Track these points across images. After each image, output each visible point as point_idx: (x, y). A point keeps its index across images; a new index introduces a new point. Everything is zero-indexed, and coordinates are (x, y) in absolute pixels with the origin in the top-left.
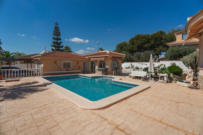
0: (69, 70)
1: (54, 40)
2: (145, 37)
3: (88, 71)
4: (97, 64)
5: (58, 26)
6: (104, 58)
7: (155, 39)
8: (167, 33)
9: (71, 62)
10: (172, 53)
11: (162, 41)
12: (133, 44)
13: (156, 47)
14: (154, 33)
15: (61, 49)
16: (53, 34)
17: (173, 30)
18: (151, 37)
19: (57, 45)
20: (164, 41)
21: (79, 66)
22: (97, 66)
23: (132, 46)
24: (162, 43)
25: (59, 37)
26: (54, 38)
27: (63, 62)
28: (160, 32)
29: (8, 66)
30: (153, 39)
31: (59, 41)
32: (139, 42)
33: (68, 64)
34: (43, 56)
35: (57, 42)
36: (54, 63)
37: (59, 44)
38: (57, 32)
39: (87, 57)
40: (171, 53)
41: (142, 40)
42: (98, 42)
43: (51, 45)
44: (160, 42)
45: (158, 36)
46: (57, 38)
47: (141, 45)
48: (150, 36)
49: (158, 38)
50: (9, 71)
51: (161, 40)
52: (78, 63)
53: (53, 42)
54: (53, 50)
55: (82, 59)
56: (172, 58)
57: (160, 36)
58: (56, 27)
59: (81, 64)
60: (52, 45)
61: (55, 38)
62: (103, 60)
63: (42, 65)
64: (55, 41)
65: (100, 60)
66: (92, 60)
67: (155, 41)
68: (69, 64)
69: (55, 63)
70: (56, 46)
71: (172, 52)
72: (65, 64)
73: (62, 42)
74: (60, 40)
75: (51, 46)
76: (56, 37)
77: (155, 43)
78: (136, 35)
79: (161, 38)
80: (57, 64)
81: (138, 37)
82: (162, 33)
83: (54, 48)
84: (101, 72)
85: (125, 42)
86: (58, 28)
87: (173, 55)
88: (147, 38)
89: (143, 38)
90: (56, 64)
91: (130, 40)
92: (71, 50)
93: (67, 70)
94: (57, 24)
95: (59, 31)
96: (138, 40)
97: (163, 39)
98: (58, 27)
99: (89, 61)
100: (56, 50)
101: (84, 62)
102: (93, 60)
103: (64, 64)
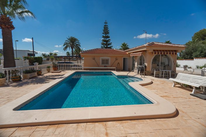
0: (107, 67)
3: (129, 69)
4: (137, 61)
5: (107, 24)
6: (141, 53)
9: (109, 58)
15: (108, 46)
16: (103, 33)
21: (119, 63)
22: (137, 63)
27: (101, 58)
29: (69, 61)
33: (106, 60)
35: (106, 40)
37: (108, 41)
38: (106, 31)
39: (127, 53)
46: (106, 36)
50: (65, 65)
52: (116, 59)
55: (122, 55)
58: (105, 26)
65: (139, 55)
66: (131, 55)
69: (94, 59)
70: (105, 44)
74: (108, 38)
76: (104, 35)
80: (95, 61)
83: (103, 46)
86: (107, 27)
92: (128, 47)
93: (105, 66)
94: (106, 23)
95: (107, 29)
98: (107, 26)
100: (104, 47)
101: (124, 59)
103: (102, 60)
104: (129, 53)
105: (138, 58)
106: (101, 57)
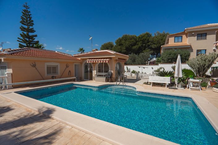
1: (23, 32)
2: (133, 38)
4: (96, 68)
5: (29, 10)
7: (142, 41)
8: (153, 36)
10: (170, 56)
11: (149, 44)
12: (121, 45)
13: (143, 49)
14: (141, 35)
16: (21, 22)
17: (159, 33)
18: (138, 39)
19: (28, 39)
20: (150, 44)
21: (70, 71)
22: (95, 71)
23: (119, 47)
24: (149, 45)
25: (31, 27)
26: (23, 29)
28: (147, 34)
30: (141, 41)
31: (30, 34)
32: (127, 43)
34: (12, 54)
35: (28, 35)
36: (32, 66)
37: (32, 37)
38: (28, 19)
39: (79, 59)
40: (168, 55)
41: (131, 41)
42: (90, 38)
43: (18, 38)
44: (147, 44)
45: (146, 38)
46: (28, 28)
47: (130, 46)
48: (137, 37)
49: (145, 40)
51: (148, 42)
52: (67, 66)
53: (21, 34)
54: (21, 46)
55: (73, 61)
56: (170, 60)
57: (147, 38)
58: (25, 11)
59: (72, 68)
60: (20, 39)
61: (25, 28)
62: (107, 62)
63: (10, 71)
64: (25, 33)
65: (99, 62)
66: (88, 62)
67: (142, 43)
68: (56, 67)
69: (34, 66)
70: (27, 41)
71: (170, 54)
72: (49, 68)
73: (36, 36)
74: (33, 32)
75: (18, 41)
77: (142, 46)
78: (124, 36)
79: (148, 40)
80: (36, 69)
81: (125, 38)
82: (148, 35)
84: (104, 78)
85: (110, 42)
86: (29, 14)
87: (171, 57)
88: (135, 39)
89: (131, 39)
90: (34, 68)
91: (117, 40)
93: (53, 77)
94: (26, 7)
95: (30, 18)
96: (127, 41)
97: (150, 42)
98: (29, 12)
99: (81, 63)
101: (75, 65)
102: (90, 62)
103: (47, 67)
104: (81, 59)
105: (97, 66)
106: (45, 63)
